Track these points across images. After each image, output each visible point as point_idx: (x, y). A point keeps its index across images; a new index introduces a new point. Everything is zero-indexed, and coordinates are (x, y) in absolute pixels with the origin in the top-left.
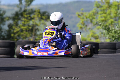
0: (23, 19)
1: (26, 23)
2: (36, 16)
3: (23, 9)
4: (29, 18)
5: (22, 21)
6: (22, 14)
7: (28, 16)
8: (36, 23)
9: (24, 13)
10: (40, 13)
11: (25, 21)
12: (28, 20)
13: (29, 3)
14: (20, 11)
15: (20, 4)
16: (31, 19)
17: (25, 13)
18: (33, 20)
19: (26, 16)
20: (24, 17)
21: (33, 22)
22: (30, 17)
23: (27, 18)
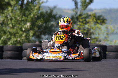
0: (79, 23)
1: (81, 27)
2: (91, 20)
3: (79, 13)
4: (84, 22)
5: (78, 25)
6: (77, 18)
7: (84, 20)
8: (91, 27)
9: (79, 17)
10: (95, 17)
11: (80, 25)
12: (84, 24)
13: (85, 7)
14: (75, 15)
15: (75, 8)
16: (87, 23)
17: (81, 17)
18: (88, 24)
19: (81, 20)
20: (80, 22)
21: (89, 26)
22: (85, 20)
23: (82, 22)
